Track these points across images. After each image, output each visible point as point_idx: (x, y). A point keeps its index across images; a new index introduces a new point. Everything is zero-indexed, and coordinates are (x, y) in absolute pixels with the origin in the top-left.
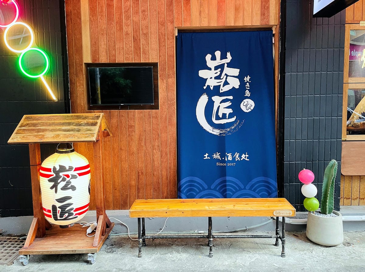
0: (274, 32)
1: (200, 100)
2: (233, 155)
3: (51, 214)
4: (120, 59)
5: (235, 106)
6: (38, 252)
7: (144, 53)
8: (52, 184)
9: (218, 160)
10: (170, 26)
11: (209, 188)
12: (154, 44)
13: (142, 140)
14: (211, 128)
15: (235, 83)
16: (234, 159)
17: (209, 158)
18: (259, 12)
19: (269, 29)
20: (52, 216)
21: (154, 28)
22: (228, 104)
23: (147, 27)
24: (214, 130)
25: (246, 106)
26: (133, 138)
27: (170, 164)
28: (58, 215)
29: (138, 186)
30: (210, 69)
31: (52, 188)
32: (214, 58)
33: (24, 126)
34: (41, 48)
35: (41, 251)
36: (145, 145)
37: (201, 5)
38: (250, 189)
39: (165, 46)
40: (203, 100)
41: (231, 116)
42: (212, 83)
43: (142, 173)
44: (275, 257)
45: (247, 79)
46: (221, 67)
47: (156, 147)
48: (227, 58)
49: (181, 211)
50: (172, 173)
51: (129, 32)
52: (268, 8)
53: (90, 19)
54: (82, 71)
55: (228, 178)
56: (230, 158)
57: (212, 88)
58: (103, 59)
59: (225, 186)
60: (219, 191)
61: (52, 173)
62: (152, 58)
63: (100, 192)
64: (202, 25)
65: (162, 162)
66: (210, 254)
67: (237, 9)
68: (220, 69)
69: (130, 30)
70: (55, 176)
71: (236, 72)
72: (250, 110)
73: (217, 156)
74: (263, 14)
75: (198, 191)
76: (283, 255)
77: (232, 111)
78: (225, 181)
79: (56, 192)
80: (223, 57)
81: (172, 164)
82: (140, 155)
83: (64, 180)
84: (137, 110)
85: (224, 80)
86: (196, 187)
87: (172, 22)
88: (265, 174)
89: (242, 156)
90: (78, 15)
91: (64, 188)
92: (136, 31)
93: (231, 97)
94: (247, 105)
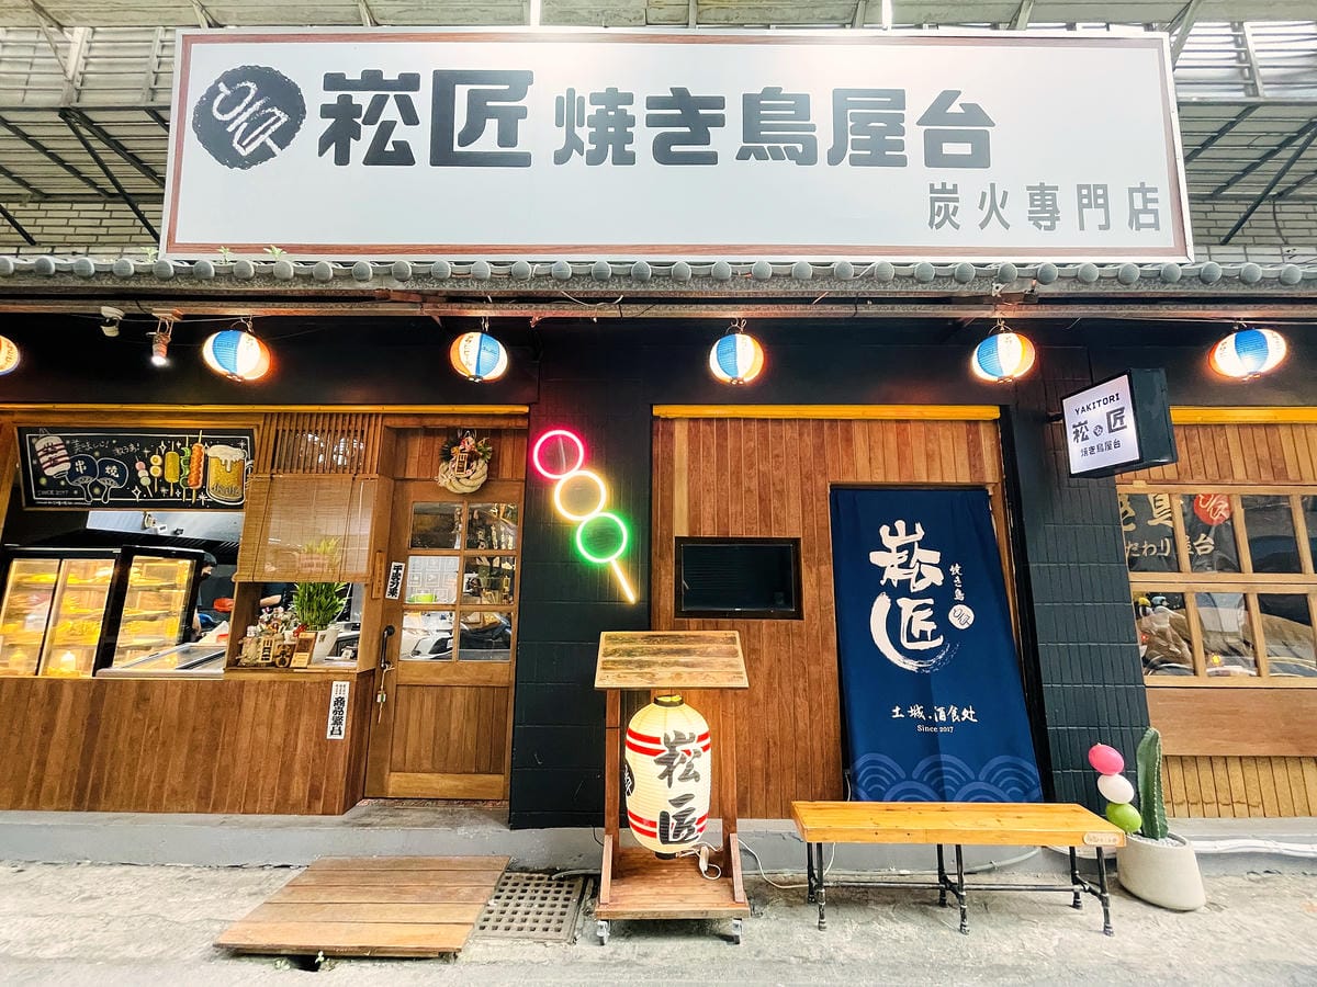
0: (990, 493)
1: (875, 604)
2: (946, 711)
3: (657, 830)
4: (736, 531)
5: (940, 616)
6: (633, 913)
7: (778, 521)
8: (663, 768)
9: (919, 720)
10: (821, 482)
11: (909, 778)
12: (794, 507)
13: (774, 678)
14: (900, 657)
15: (935, 577)
16: (949, 718)
17: (902, 716)
18: (966, 463)
19: (979, 489)
20: (658, 835)
21: (793, 483)
22: (928, 613)
23: (782, 481)
24: (906, 661)
25: (959, 617)
26: (757, 672)
27: (828, 725)
28: (671, 832)
29: (767, 769)
30: (889, 551)
31: (662, 777)
32: (894, 532)
33: (611, 655)
34: (613, 512)
35: (639, 913)
36: (780, 686)
37: (870, 449)
38: (988, 780)
39: (812, 510)
40: (882, 605)
41: (935, 635)
42: (894, 575)
43: (775, 743)
44: (1093, 934)
45: (955, 569)
46: (909, 547)
47: (801, 692)
48: (915, 533)
49: (903, 831)
50: (831, 744)
51: (752, 488)
52: (980, 455)
53: (689, 466)
54: (670, 549)
55: (945, 758)
56: (943, 717)
57: (895, 584)
58: (708, 530)
59: (940, 773)
60: (927, 783)
61: (661, 747)
62: (792, 530)
63: (733, 786)
64: (874, 480)
65: (811, 721)
66: (962, 925)
67: (929, 457)
68: (906, 552)
69: (754, 484)
70: (667, 752)
71: (935, 556)
72: (966, 626)
73: (916, 712)
74: (972, 466)
75: (888, 783)
76: (1107, 930)
77: (935, 627)
78: (938, 764)
79: (670, 784)
80: (910, 531)
81: (832, 726)
82: (770, 705)
83: (683, 760)
84: (764, 621)
85: (916, 571)
86: (883, 773)
87: (825, 474)
88: (1012, 750)
89: (963, 714)
90: (670, 460)
91: (684, 778)
92: (763, 486)
93: (930, 601)
94: (961, 616)
